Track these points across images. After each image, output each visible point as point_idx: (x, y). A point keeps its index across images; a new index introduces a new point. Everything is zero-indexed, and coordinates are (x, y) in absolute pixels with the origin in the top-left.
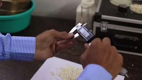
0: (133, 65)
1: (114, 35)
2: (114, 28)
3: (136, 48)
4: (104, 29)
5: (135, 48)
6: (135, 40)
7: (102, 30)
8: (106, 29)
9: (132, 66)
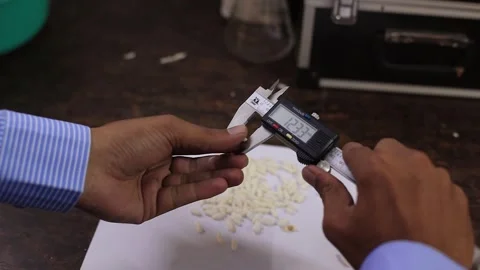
0: (456, 135)
1: (383, 32)
2: (382, 8)
3: (460, 71)
4: (346, 13)
5: (455, 74)
6: (455, 45)
7: (338, 18)
8: (355, 14)
9: (453, 138)
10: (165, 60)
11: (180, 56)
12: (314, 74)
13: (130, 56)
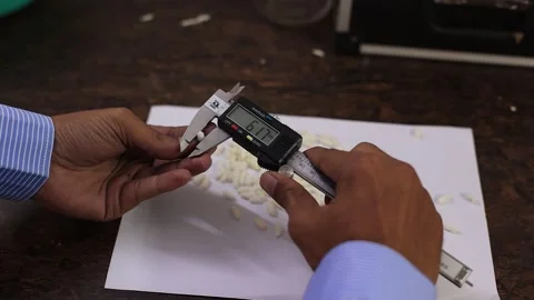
0: (513, 109)
3: (519, 36)
5: (514, 40)
6: (514, 7)
9: (509, 111)
10: (186, 23)
11: (203, 18)
12: (354, 39)
13: (148, 18)
